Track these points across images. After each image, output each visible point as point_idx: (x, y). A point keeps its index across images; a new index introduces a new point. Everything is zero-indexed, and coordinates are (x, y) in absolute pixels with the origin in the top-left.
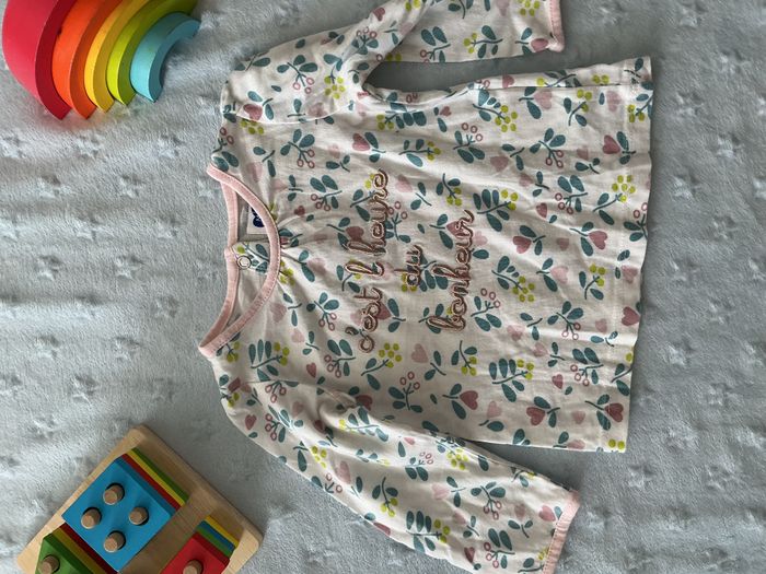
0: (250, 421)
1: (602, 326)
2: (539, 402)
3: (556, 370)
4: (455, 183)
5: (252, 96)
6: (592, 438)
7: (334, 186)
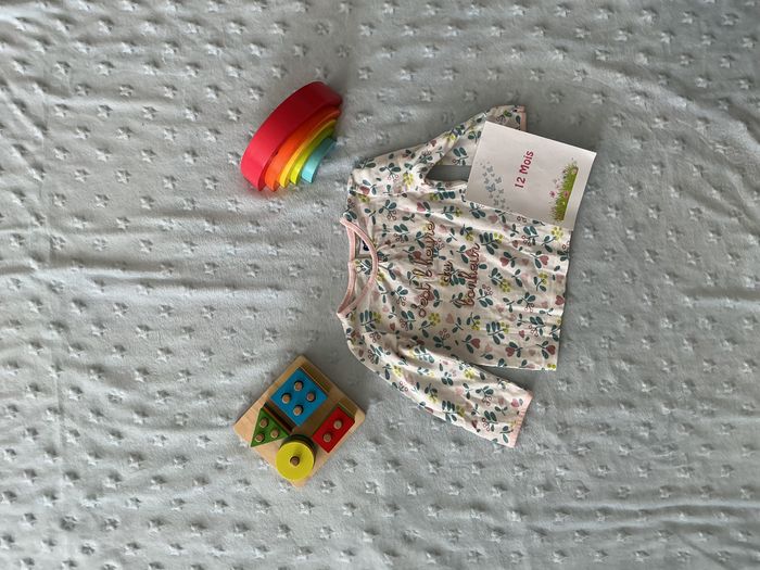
0: (361, 353)
1: (545, 305)
2: (511, 344)
3: (521, 328)
4: (470, 229)
5: (365, 182)
6: (539, 363)
7: (406, 230)
